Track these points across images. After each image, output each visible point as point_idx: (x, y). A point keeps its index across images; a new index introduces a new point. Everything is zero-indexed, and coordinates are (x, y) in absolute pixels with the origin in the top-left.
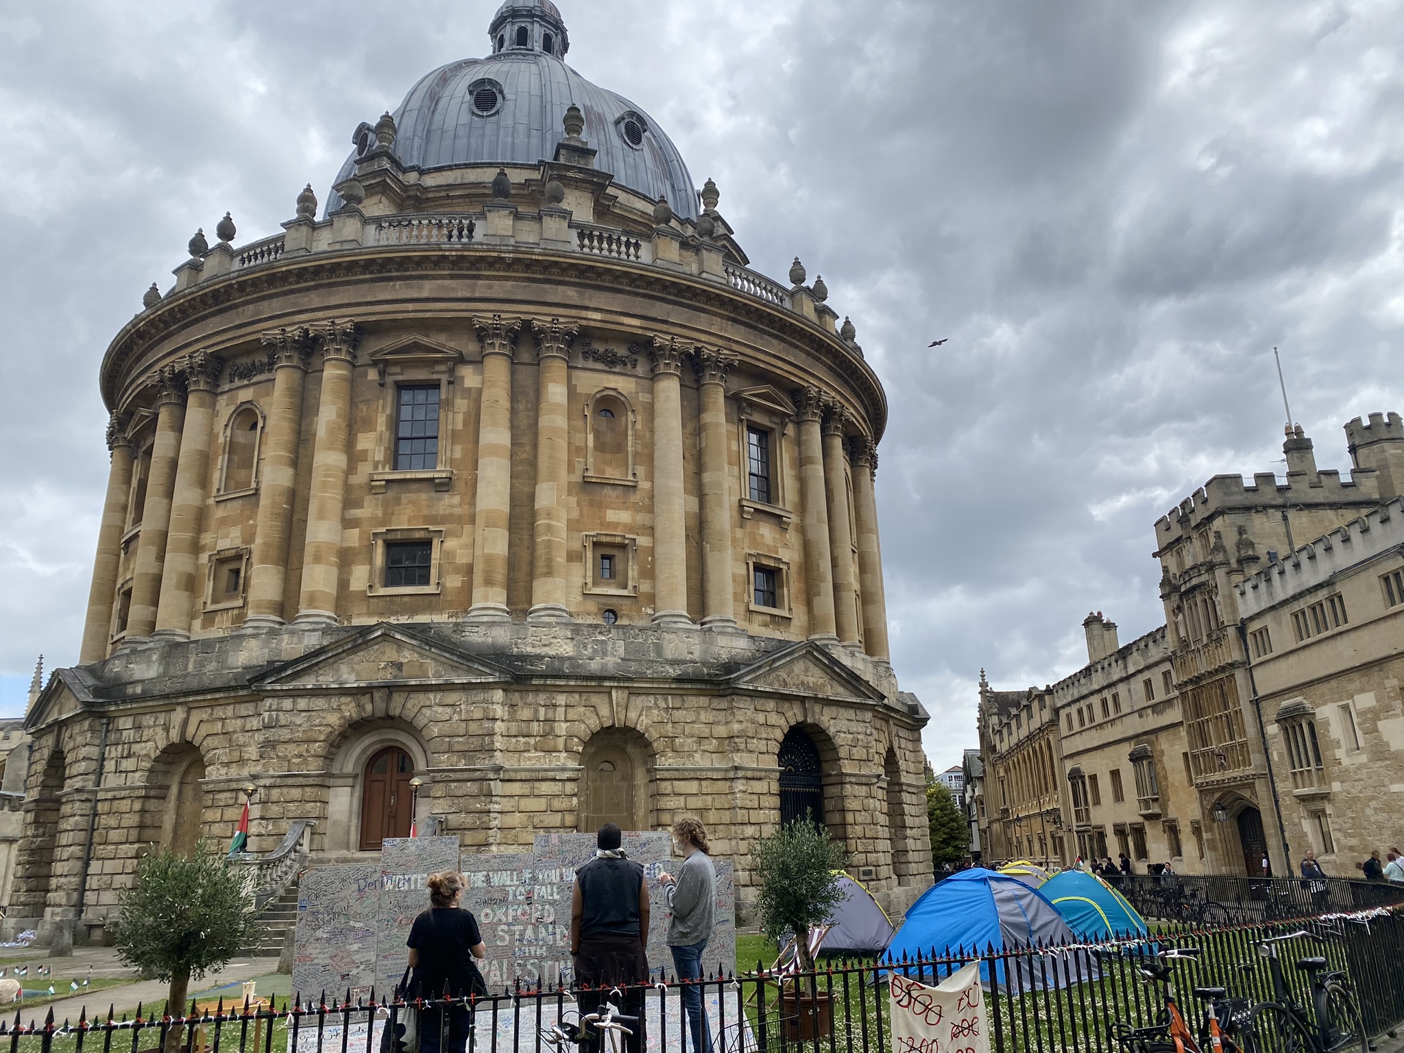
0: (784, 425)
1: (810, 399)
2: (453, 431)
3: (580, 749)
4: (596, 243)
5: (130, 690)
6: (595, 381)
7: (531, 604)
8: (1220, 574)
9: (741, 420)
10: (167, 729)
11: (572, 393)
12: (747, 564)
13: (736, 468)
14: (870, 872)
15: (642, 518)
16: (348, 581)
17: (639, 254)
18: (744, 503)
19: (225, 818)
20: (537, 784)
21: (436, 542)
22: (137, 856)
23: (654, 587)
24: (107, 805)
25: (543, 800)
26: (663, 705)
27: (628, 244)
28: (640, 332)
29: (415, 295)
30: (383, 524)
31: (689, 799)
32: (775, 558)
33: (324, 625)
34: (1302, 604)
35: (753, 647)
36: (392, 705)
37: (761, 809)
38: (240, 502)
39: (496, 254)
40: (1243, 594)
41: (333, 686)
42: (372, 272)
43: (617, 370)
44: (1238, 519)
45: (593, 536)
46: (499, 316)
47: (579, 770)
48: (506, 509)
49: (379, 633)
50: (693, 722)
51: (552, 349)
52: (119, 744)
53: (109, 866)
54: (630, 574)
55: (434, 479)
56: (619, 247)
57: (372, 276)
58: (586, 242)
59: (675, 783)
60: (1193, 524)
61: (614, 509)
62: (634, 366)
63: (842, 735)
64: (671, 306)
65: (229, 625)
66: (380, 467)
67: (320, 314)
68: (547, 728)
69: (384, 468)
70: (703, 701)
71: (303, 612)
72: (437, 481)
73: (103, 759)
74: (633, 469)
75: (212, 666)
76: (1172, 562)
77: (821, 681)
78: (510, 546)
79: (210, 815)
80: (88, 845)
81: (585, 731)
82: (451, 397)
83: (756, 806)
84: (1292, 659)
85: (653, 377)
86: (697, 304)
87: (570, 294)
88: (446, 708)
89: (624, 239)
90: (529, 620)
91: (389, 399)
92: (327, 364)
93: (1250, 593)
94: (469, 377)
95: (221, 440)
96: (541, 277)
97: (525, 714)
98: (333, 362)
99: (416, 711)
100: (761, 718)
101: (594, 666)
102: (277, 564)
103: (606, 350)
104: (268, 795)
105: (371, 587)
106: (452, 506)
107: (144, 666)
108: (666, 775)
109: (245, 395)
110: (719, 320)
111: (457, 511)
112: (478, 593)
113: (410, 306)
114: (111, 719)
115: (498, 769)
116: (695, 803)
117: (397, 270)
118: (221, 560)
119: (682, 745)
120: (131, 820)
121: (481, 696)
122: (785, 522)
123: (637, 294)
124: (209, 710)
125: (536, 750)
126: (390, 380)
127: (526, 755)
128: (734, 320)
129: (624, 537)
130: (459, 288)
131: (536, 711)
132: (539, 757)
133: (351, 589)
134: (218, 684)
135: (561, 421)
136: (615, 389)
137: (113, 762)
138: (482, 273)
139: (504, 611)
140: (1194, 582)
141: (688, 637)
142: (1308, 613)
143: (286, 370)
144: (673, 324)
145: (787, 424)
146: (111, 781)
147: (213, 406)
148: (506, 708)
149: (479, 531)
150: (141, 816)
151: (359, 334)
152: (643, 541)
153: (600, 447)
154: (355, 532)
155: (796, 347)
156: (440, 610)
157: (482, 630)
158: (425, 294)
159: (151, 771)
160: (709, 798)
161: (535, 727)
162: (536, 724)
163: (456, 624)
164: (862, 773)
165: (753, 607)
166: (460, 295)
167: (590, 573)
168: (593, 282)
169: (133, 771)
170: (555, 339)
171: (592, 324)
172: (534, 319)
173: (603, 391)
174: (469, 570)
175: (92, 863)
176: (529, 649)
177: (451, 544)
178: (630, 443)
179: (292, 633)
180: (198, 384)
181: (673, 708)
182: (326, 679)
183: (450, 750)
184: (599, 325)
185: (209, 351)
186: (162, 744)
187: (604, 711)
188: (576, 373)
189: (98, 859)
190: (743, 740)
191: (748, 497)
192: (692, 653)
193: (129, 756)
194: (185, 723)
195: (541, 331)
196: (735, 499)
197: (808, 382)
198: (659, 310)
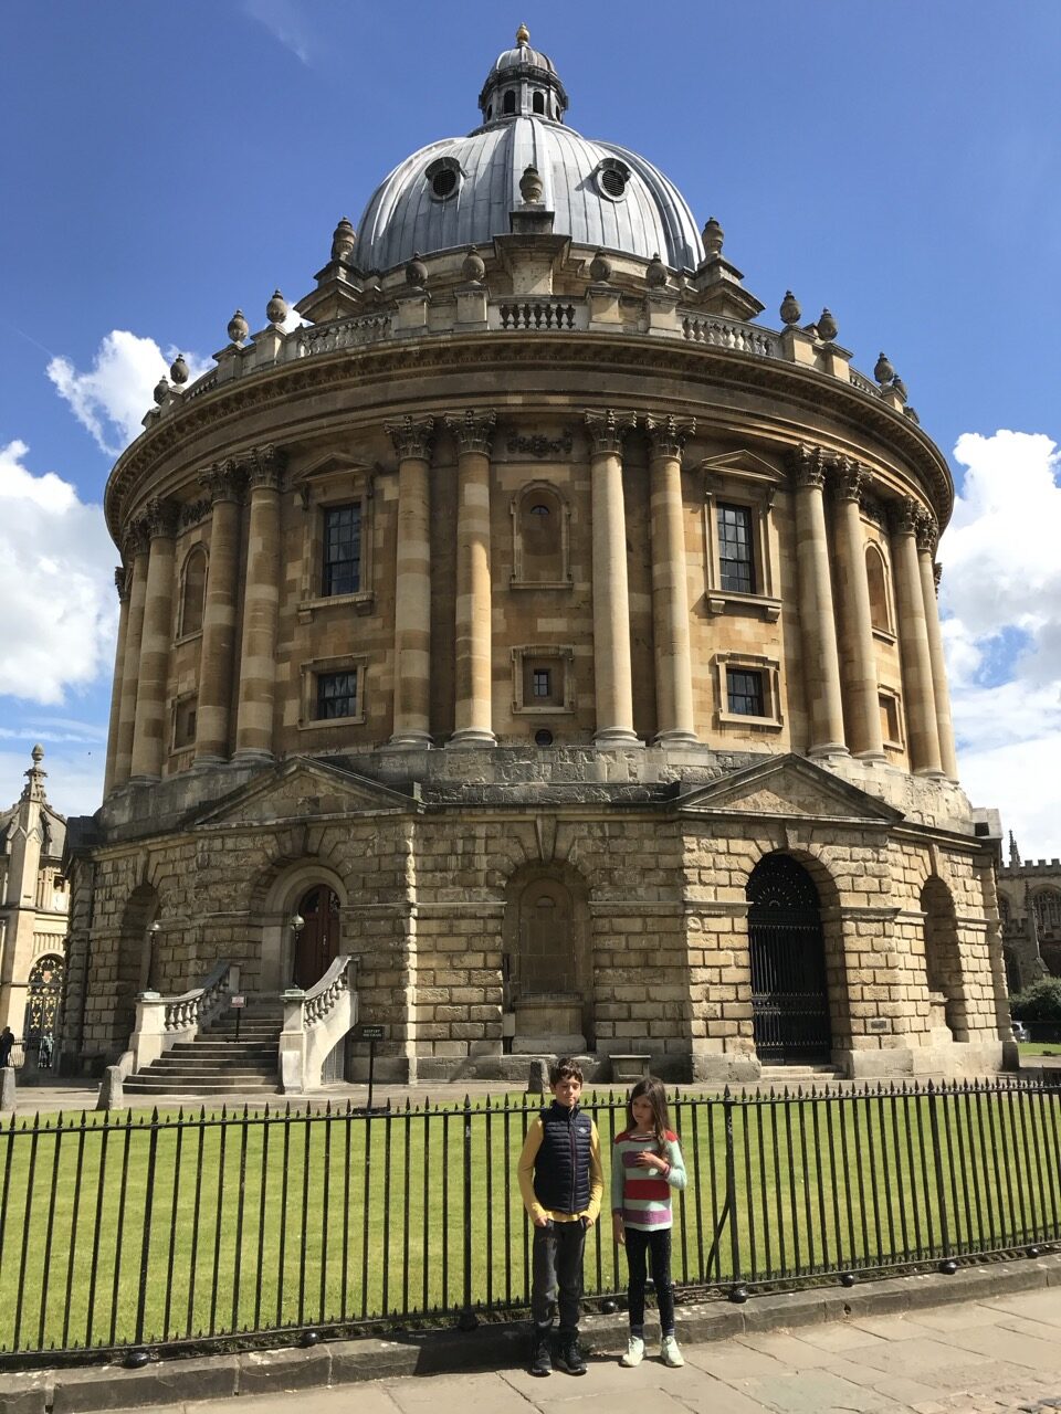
0: (769, 497)
1: (804, 460)
2: (374, 549)
3: (504, 883)
4: (522, 318)
5: (110, 835)
6: (523, 474)
7: (454, 730)
9: (708, 497)
10: (134, 872)
11: (495, 491)
12: (718, 667)
13: (701, 555)
14: (883, 1025)
15: (579, 625)
16: (282, 716)
17: (573, 321)
18: (711, 596)
19: (176, 958)
20: (456, 923)
21: (360, 670)
22: (117, 994)
23: (594, 702)
24: (96, 945)
25: (463, 939)
26: (598, 833)
27: (559, 312)
28: (570, 410)
29: (330, 408)
30: (311, 656)
31: (631, 939)
32: (758, 659)
33: (253, 763)
35: (715, 764)
36: (310, 841)
37: (719, 949)
38: (191, 645)
39: (402, 350)
41: (256, 824)
42: (287, 392)
43: (548, 458)
45: (522, 651)
46: (410, 418)
47: (501, 907)
48: (428, 630)
49: (294, 768)
50: (636, 852)
51: (470, 445)
52: (102, 887)
53: (99, 1002)
54: (566, 689)
55: (354, 603)
56: (549, 317)
57: (290, 395)
58: (511, 318)
59: (615, 920)
61: (546, 617)
62: (568, 451)
63: (841, 862)
64: (606, 375)
65: (188, 767)
66: (307, 596)
67: (244, 444)
68: (466, 862)
69: (310, 598)
70: (647, 828)
71: (239, 749)
72: (359, 605)
73: (93, 902)
74: (568, 570)
75: (166, 809)
77: (812, 799)
78: (433, 668)
80: (85, 982)
81: (508, 863)
82: (371, 512)
83: (715, 946)
85: (591, 460)
86: (641, 367)
87: (488, 380)
88: (360, 843)
89: (554, 306)
90: (447, 746)
91: (314, 523)
92: (254, 496)
94: (389, 489)
95: (179, 585)
96: (455, 366)
97: (441, 847)
98: (258, 492)
99: (332, 846)
100: (721, 844)
101: (519, 791)
102: (219, 705)
103: (534, 437)
104: (203, 937)
105: (301, 721)
106: (374, 630)
107: (120, 812)
108: (603, 911)
109: (196, 537)
110: (671, 381)
111: (380, 635)
112: (398, 720)
113: (324, 421)
114: (97, 865)
115: (410, 906)
116: (637, 942)
117: (311, 385)
118: (181, 704)
119: (622, 878)
120: (112, 959)
121: (389, 830)
122: (772, 613)
123: (564, 368)
124: (163, 852)
125: (454, 884)
126: (314, 502)
127: (444, 891)
128: (691, 379)
129: (558, 649)
130: (371, 393)
131: (453, 844)
132: (459, 893)
133: (285, 725)
134: (169, 827)
135: (481, 525)
136: (545, 481)
137: (100, 905)
138: (393, 372)
139: (424, 738)
141: (629, 756)
143: (220, 506)
144: (609, 395)
145: (773, 493)
146: (100, 921)
147: (173, 552)
148: (421, 841)
149: (397, 655)
150: (120, 955)
151: (282, 460)
152: (581, 651)
153: (532, 548)
154: (286, 667)
155: (783, 399)
156: (366, 741)
157: (398, 760)
159: (126, 912)
160: (656, 937)
161: (453, 861)
162: (454, 857)
163: (373, 755)
164: (872, 906)
165: (725, 716)
166: (372, 400)
167: (519, 692)
168: (511, 362)
169: (114, 913)
170: (473, 434)
171: (513, 409)
172: (446, 414)
173: (530, 485)
174: (390, 697)
175: (89, 999)
176: (447, 778)
177: (374, 670)
178: (564, 542)
179: (226, 772)
180: (159, 531)
181: (611, 837)
182: (251, 817)
183: (364, 886)
184: (521, 409)
185: (163, 497)
186: (131, 888)
187: (530, 842)
188: (500, 469)
189: (92, 996)
190: (696, 871)
191: (718, 587)
192: (635, 775)
193: (110, 899)
194: (146, 865)
195: (456, 426)
196: (699, 592)
197: (799, 439)
198: (592, 381)
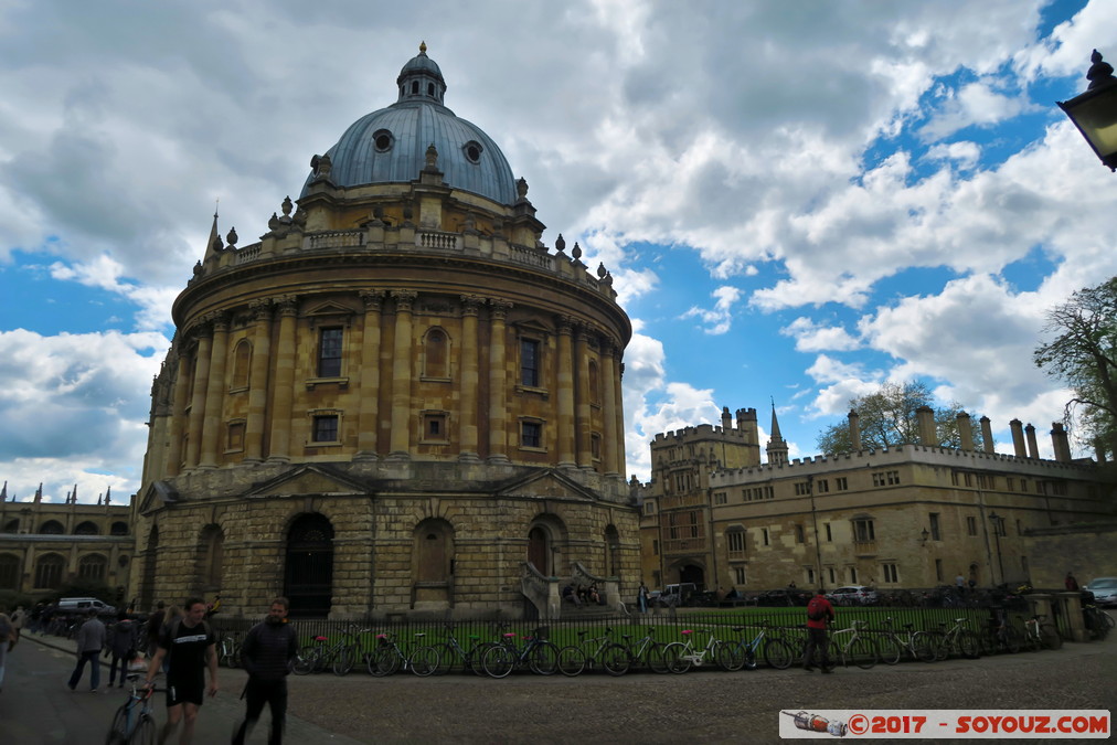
5: (392, 484)
8: (702, 467)
10: (424, 510)
21: (543, 426)
24: (383, 549)
26: (620, 516)
29: (538, 296)
30: (523, 413)
34: (750, 487)
36: (553, 508)
38: (438, 385)
40: (714, 477)
41: (527, 496)
44: (709, 444)
45: (592, 432)
46: (570, 316)
48: (573, 415)
50: (626, 524)
51: (583, 337)
52: (385, 515)
53: (390, 582)
55: (540, 393)
60: (685, 440)
62: (599, 348)
65: (440, 453)
66: (518, 382)
68: (597, 523)
70: (627, 515)
73: (374, 523)
75: (452, 478)
76: (665, 455)
79: (463, 557)
80: (372, 570)
81: (605, 526)
82: (544, 351)
84: (738, 508)
87: (587, 309)
88: (572, 512)
93: (718, 476)
95: (419, 343)
98: (499, 321)
99: (561, 512)
102: (477, 426)
105: (518, 445)
106: (549, 409)
107: (397, 471)
108: (622, 546)
109: (435, 322)
111: (551, 412)
113: (535, 301)
114: (380, 500)
115: (593, 542)
118: (428, 415)
119: (624, 534)
120: (406, 558)
121: (584, 507)
124: (454, 502)
125: (596, 533)
126: (520, 336)
130: (556, 297)
133: (511, 444)
134: (458, 489)
137: (384, 525)
140: (684, 467)
142: (752, 492)
143: (475, 318)
146: (382, 535)
147: (412, 321)
149: (560, 424)
154: (510, 414)
157: (572, 474)
158: (541, 296)
169: (401, 531)
172: (581, 321)
174: (557, 443)
175: (377, 580)
177: (550, 428)
181: (623, 517)
182: (525, 493)
183: (574, 532)
184: (596, 328)
185: (417, 290)
186: (421, 517)
187: (608, 517)
189: (381, 578)
193: (396, 522)
